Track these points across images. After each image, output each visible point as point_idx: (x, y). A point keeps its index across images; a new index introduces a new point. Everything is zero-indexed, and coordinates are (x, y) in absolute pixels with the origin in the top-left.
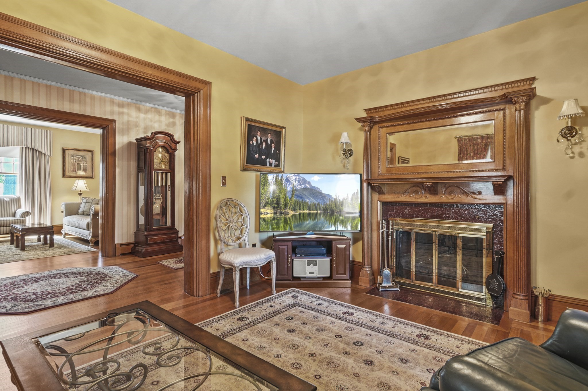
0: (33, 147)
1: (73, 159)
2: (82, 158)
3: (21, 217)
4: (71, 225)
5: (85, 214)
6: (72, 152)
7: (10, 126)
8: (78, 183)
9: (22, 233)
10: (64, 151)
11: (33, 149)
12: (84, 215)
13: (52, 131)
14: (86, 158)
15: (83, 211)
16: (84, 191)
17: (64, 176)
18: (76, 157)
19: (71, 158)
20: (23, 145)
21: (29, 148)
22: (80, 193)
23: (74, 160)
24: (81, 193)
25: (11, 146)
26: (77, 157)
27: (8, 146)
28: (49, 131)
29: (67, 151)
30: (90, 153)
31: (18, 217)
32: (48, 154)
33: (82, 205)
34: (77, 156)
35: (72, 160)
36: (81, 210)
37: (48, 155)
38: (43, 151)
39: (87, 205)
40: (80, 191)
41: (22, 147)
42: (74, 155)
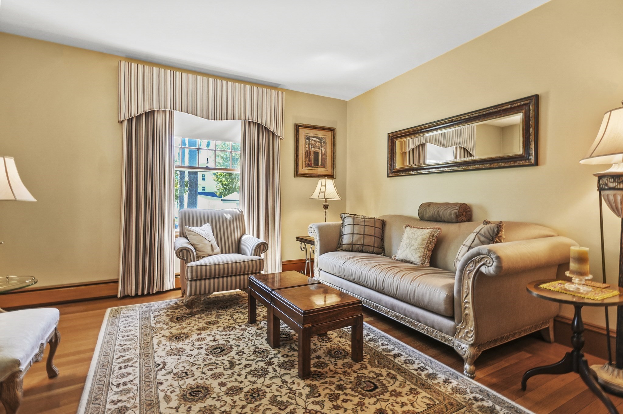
0: (259, 122)
1: (309, 144)
2: (321, 143)
3: (254, 255)
4: (337, 274)
5: (355, 249)
6: (308, 132)
7: (230, 83)
8: (325, 186)
10: (297, 128)
11: (258, 125)
12: (352, 251)
13: (284, 93)
14: (325, 143)
15: (350, 242)
16: (333, 201)
17: (297, 174)
18: (312, 140)
19: (306, 142)
20: (247, 118)
21: (253, 122)
22: (325, 204)
23: (310, 146)
24: (327, 204)
25: (231, 119)
26: (314, 141)
27: (227, 119)
28: (280, 92)
29: (301, 131)
30: (330, 134)
31: (248, 256)
32: (279, 134)
33: (347, 230)
34: (314, 139)
35: (307, 146)
36: (346, 240)
37: (279, 135)
38: (272, 129)
39: (357, 229)
40: (326, 201)
41: (245, 121)
42: (310, 136)
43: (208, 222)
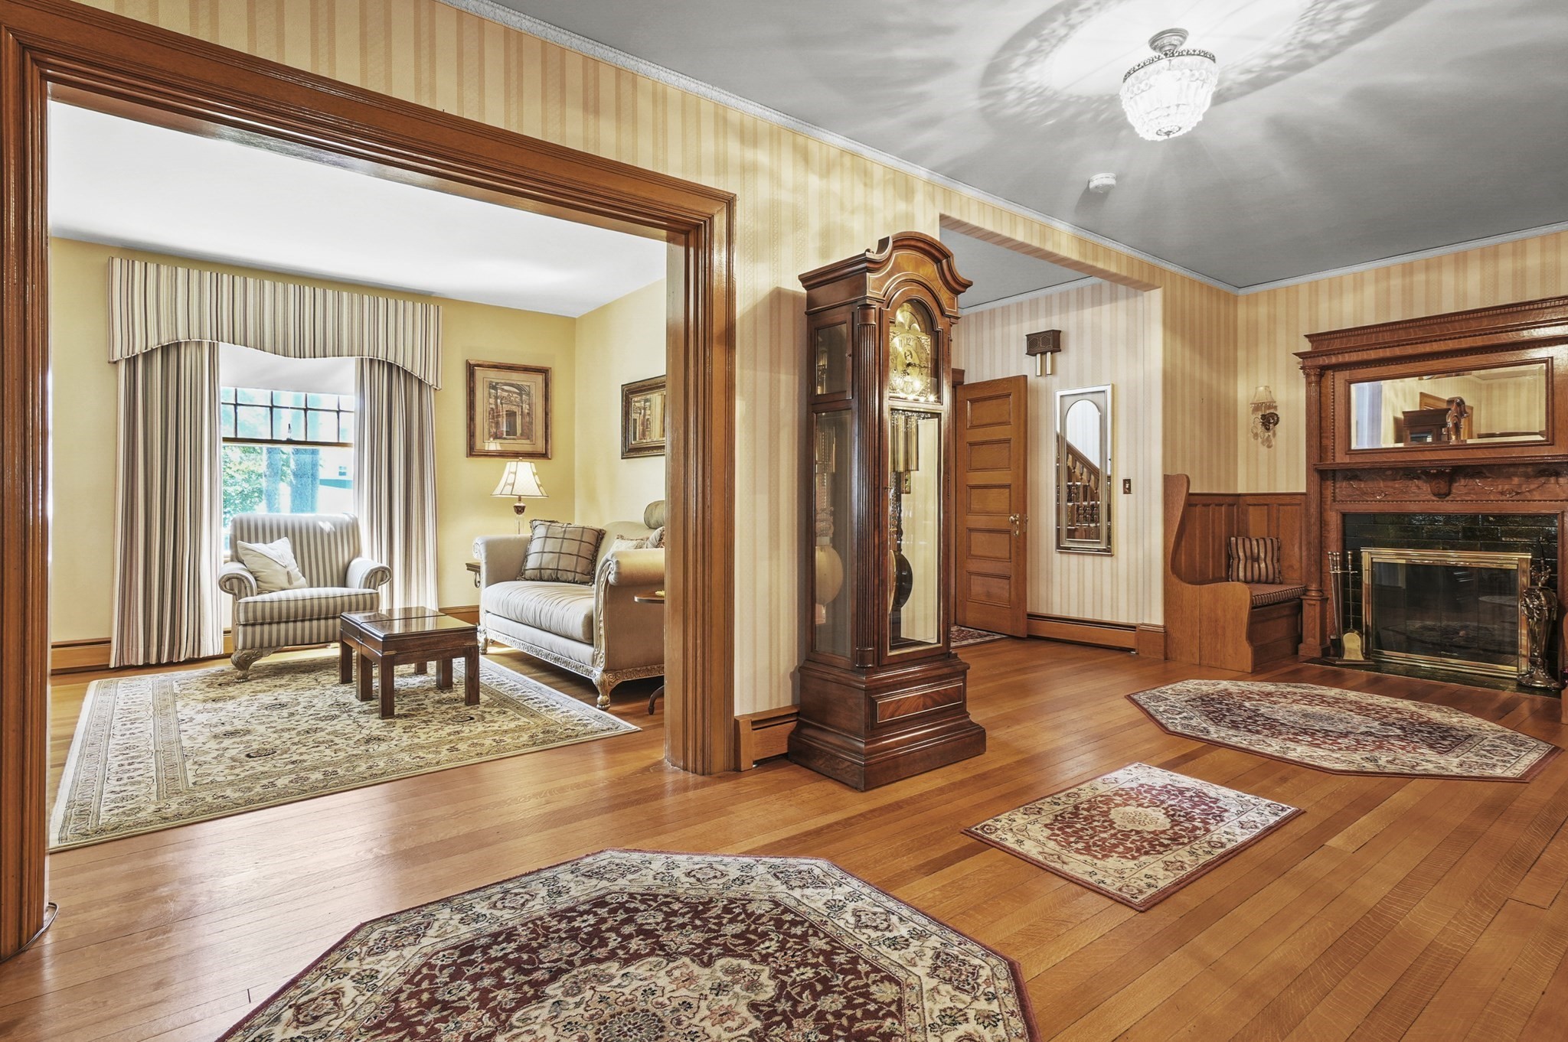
0: (391, 359)
1: (496, 398)
2: (520, 394)
3: (365, 587)
5: (546, 578)
6: (494, 376)
7: (330, 293)
8: (515, 473)
9: (386, 653)
10: (471, 369)
11: (390, 365)
12: (541, 579)
13: (441, 308)
14: (528, 394)
15: (537, 566)
16: (532, 499)
17: (472, 451)
18: (503, 390)
19: (490, 394)
20: (366, 352)
21: (379, 361)
22: (517, 504)
23: (499, 401)
24: (522, 504)
25: (334, 356)
26: (506, 391)
27: (325, 356)
28: (432, 306)
29: (479, 373)
30: (539, 378)
31: (356, 586)
32: (431, 381)
33: (536, 546)
34: (506, 388)
35: (492, 401)
36: (532, 562)
37: (431, 383)
38: (417, 373)
39: (550, 545)
40: (520, 500)
41: (362, 359)
42: (497, 383)
43: (286, 535)
